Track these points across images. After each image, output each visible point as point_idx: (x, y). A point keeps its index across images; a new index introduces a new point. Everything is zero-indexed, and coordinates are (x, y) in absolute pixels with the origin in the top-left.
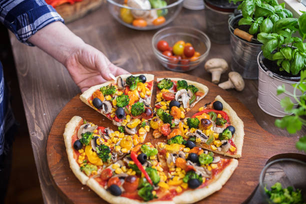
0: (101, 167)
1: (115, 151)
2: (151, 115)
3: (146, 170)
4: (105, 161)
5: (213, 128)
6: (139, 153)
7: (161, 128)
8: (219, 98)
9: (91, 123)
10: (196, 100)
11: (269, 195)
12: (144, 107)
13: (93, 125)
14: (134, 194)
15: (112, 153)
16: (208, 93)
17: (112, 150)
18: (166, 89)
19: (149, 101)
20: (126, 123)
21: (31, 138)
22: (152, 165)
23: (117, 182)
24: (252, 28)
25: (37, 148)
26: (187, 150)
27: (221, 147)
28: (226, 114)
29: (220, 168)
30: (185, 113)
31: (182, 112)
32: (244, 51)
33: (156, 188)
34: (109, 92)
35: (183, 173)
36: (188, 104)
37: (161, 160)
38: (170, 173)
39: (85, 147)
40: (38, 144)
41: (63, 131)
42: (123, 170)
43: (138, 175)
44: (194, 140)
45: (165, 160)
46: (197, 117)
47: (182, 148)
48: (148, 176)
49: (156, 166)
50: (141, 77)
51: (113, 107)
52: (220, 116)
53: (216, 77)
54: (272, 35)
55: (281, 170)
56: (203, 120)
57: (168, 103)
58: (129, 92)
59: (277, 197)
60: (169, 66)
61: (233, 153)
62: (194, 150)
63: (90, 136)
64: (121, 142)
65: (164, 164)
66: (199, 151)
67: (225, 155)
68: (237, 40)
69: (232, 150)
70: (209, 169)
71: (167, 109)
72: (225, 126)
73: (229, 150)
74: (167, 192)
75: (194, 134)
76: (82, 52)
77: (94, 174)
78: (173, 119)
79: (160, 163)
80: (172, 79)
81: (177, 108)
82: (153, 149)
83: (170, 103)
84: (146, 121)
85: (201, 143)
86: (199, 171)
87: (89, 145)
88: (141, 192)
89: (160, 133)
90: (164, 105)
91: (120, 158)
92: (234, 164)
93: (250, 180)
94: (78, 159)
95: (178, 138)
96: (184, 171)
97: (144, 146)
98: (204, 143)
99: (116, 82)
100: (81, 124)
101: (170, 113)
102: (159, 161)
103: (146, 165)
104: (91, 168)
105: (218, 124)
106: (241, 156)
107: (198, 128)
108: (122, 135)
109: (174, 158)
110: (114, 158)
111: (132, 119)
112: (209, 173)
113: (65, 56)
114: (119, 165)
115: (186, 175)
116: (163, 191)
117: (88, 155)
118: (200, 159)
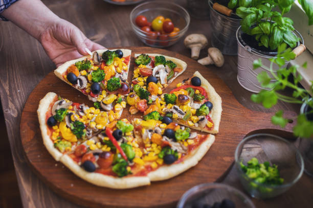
0: (75, 144)
1: (90, 127)
2: (127, 90)
3: (121, 146)
4: (80, 137)
5: (191, 103)
6: (115, 129)
7: (138, 103)
8: (197, 74)
9: (66, 100)
10: (174, 76)
11: (245, 171)
12: (121, 82)
13: (68, 101)
14: (108, 170)
15: (86, 129)
16: (187, 68)
17: (88, 127)
18: (143, 64)
19: (125, 76)
20: (102, 99)
21: (5, 115)
22: (128, 141)
23: (91, 158)
24: (232, 2)
25: (11, 125)
26: (164, 126)
27: (198, 122)
28: (204, 90)
29: (197, 143)
30: (162, 89)
31: (160, 88)
32: (224, 27)
33: (130, 164)
34: (85, 67)
35: (159, 149)
36: (165, 80)
37: (137, 136)
38: (146, 149)
39: (59, 123)
40: (12, 121)
41: (37, 108)
42: (97, 146)
43: (113, 151)
44: (171, 116)
45: (141, 136)
46: (175, 93)
47: (158, 124)
48: (123, 152)
49: (132, 142)
50: (117, 52)
51: (88, 82)
52: (197, 92)
53: (195, 53)
54: (251, 9)
55: (259, 146)
56: (180, 96)
57: (145, 79)
58: (105, 67)
59: (253, 172)
60: (148, 41)
61: (210, 129)
62: (170, 126)
63: (64, 113)
64: (96, 118)
65: (140, 140)
66: (176, 126)
67: (202, 131)
68: (217, 16)
69: (209, 126)
70: (186, 145)
71: (144, 85)
72: (203, 102)
73: (207, 126)
74: (142, 168)
75: (171, 110)
76: (57, 26)
77: (68, 150)
78: (151, 95)
79: (136, 139)
80: (149, 55)
81: (154, 84)
82: (129, 125)
83: (147, 79)
84: (123, 96)
85: (178, 119)
86: (175, 146)
87: (63, 121)
88: (115, 168)
89: (137, 109)
90: (141, 81)
91: (95, 134)
92: (211, 139)
93: (227, 156)
94: (52, 135)
95: (154, 114)
96: (159, 147)
97: (119, 122)
98: (180, 119)
99: (92, 57)
100: (55, 100)
101: (147, 89)
102: (134, 137)
103: (121, 141)
104: (65, 145)
105: (196, 100)
106: (218, 132)
107: (175, 103)
108: (98, 110)
109: (150, 133)
110: (89, 134)
111: (108, 95)
112: (185, 148)
113: (39, 31)
114: (94, 142)
115: (161, 151)
116: (138, 166)
117: (62, 132)
118: (176, 135)
